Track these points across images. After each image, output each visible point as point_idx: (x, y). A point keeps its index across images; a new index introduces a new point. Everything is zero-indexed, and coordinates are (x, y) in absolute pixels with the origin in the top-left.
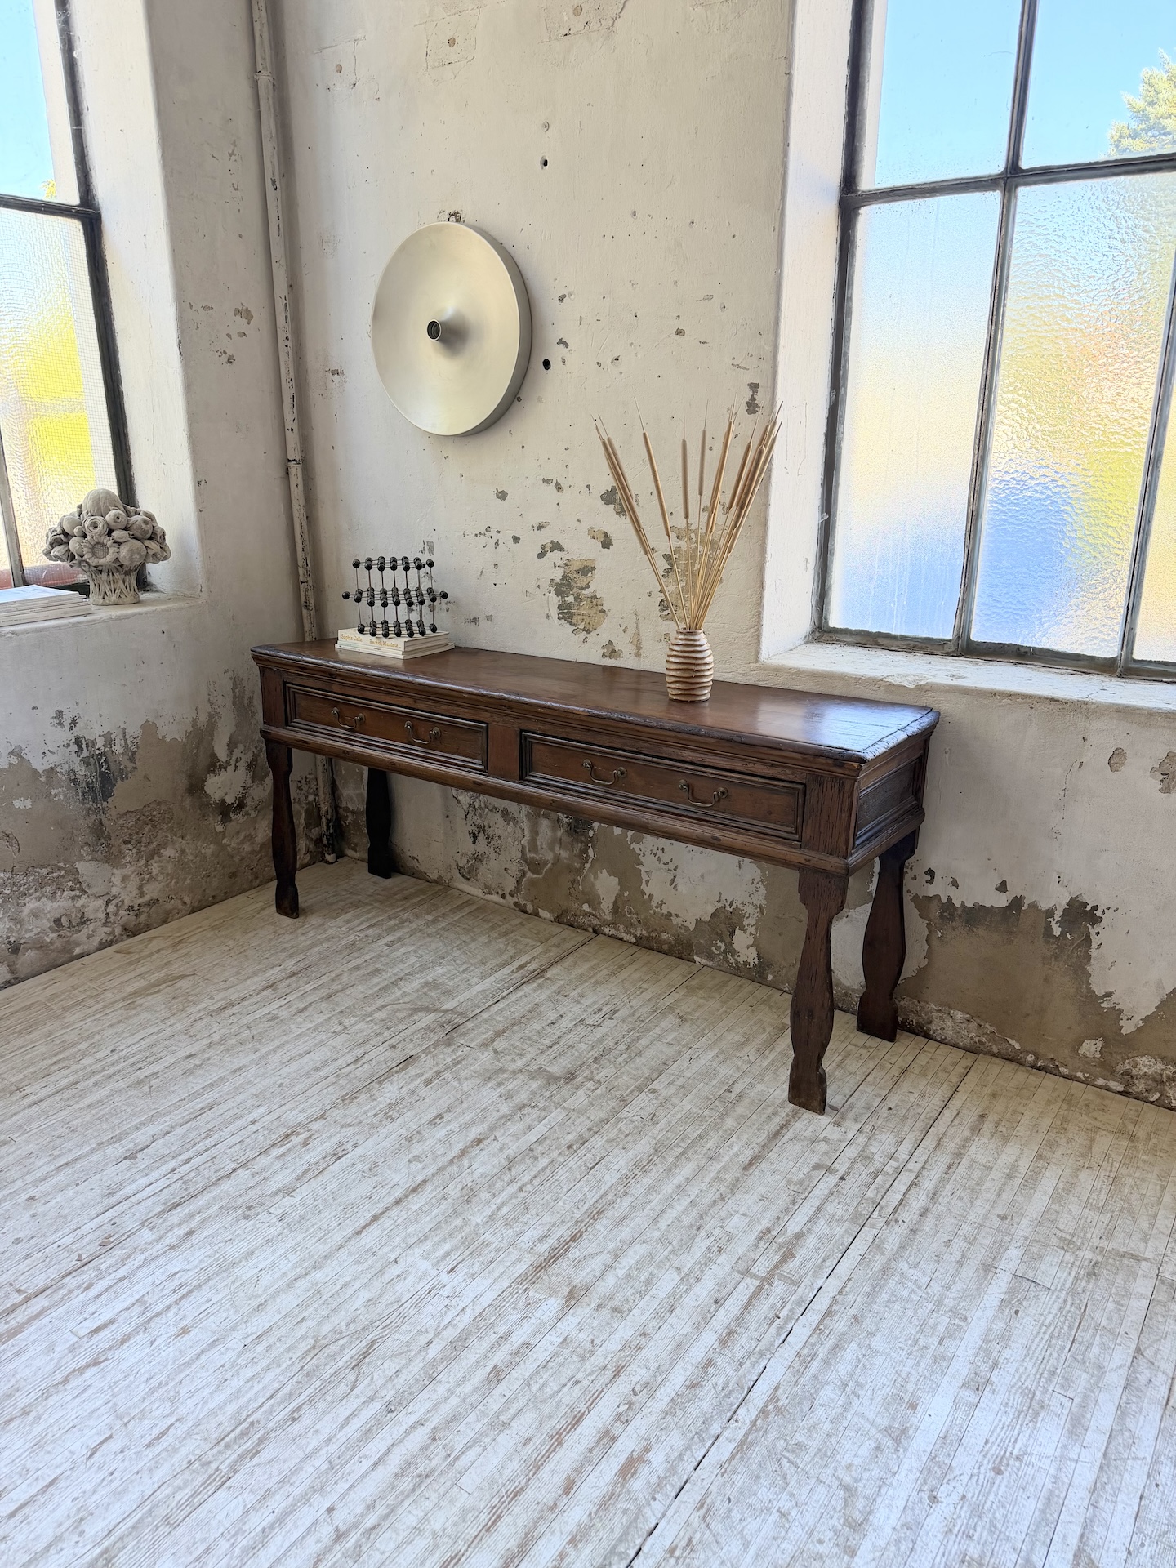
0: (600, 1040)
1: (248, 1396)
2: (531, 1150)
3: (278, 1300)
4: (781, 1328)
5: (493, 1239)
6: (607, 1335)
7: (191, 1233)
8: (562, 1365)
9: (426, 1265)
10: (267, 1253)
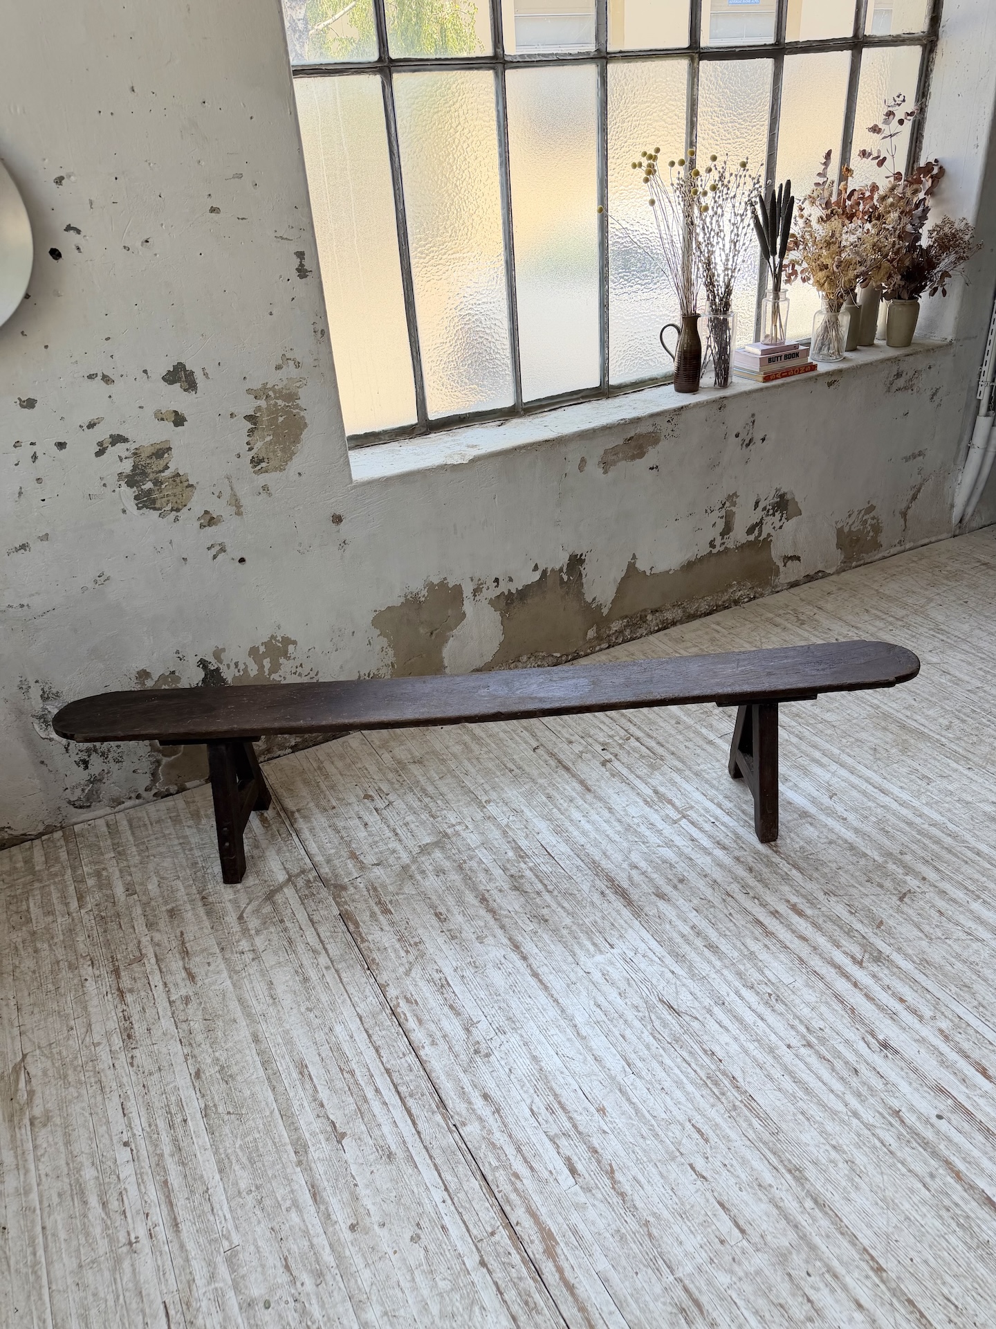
0: (410, 808)
1: (682, 1077)
2: (512, 876)
3: (595, 1047)
5: (592, 918)
6: (699, 891)
7: (486, 1097)
8: (715, 917)
9: (599, 958)
10: (539, 1047)
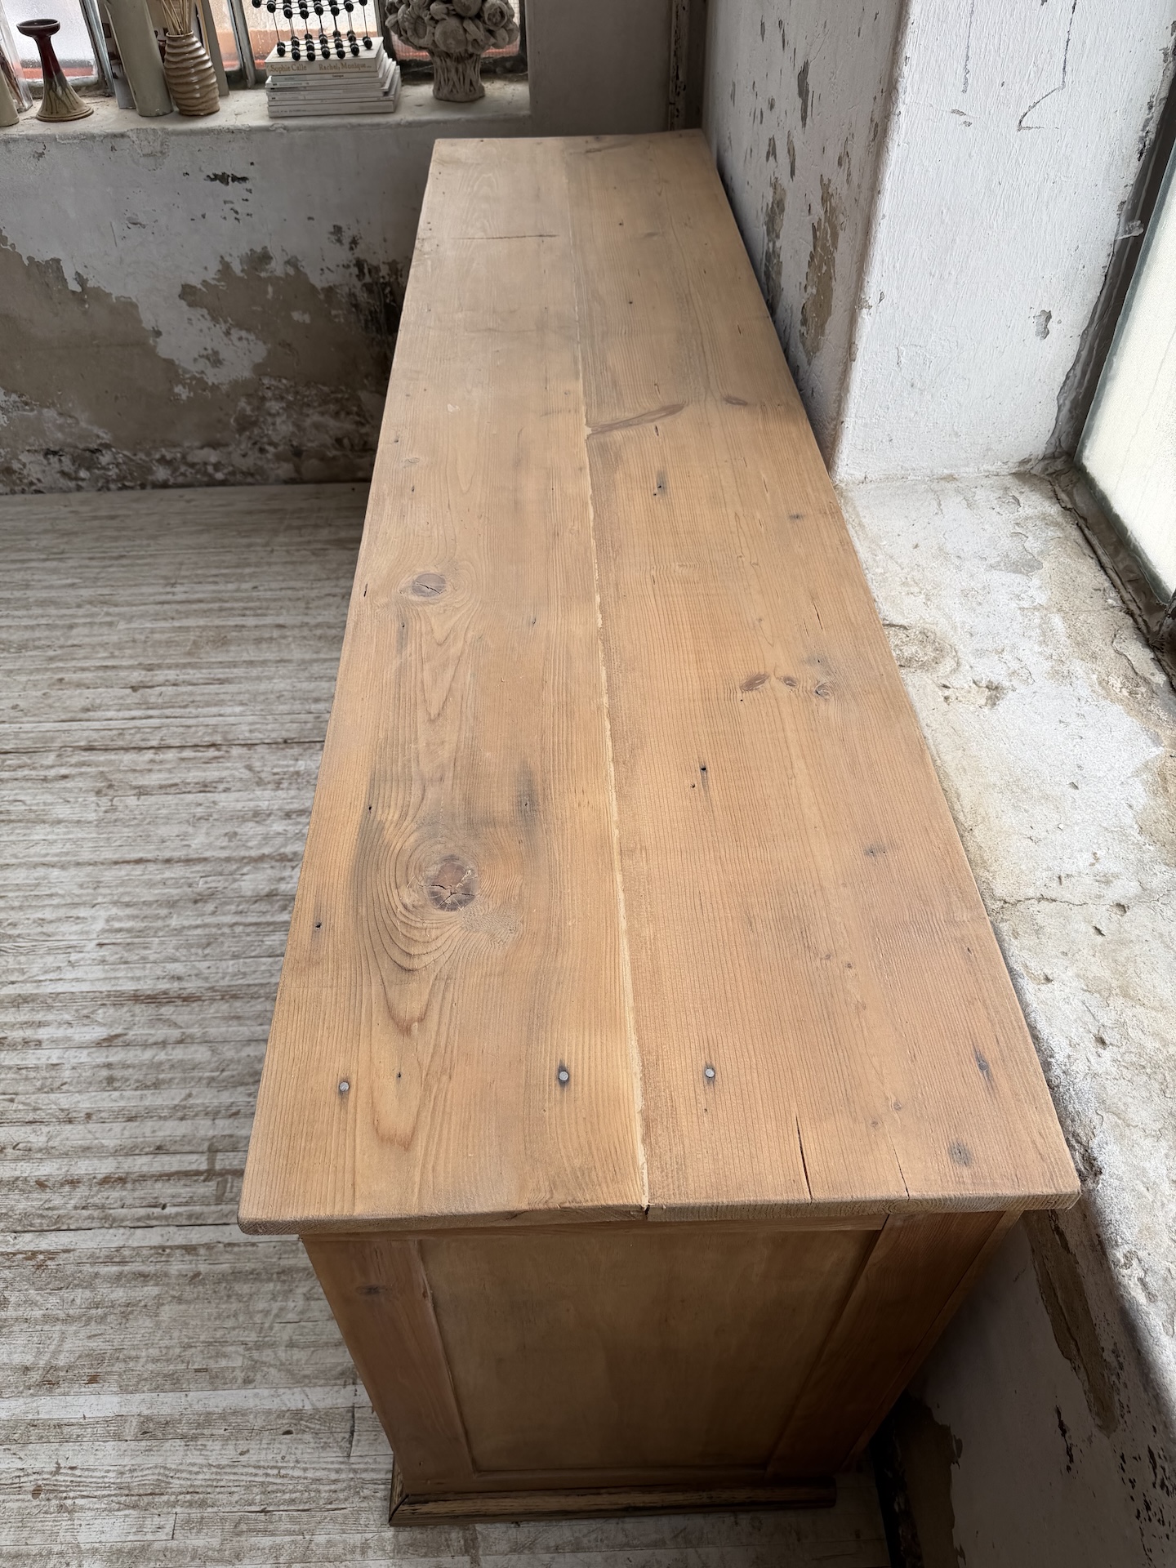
3: (18, 870)
4: (148, 1217)
5: (155, 946)
6: (77, 1090)
9: (100, 925)
10: (65, 830)
